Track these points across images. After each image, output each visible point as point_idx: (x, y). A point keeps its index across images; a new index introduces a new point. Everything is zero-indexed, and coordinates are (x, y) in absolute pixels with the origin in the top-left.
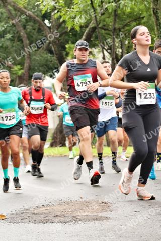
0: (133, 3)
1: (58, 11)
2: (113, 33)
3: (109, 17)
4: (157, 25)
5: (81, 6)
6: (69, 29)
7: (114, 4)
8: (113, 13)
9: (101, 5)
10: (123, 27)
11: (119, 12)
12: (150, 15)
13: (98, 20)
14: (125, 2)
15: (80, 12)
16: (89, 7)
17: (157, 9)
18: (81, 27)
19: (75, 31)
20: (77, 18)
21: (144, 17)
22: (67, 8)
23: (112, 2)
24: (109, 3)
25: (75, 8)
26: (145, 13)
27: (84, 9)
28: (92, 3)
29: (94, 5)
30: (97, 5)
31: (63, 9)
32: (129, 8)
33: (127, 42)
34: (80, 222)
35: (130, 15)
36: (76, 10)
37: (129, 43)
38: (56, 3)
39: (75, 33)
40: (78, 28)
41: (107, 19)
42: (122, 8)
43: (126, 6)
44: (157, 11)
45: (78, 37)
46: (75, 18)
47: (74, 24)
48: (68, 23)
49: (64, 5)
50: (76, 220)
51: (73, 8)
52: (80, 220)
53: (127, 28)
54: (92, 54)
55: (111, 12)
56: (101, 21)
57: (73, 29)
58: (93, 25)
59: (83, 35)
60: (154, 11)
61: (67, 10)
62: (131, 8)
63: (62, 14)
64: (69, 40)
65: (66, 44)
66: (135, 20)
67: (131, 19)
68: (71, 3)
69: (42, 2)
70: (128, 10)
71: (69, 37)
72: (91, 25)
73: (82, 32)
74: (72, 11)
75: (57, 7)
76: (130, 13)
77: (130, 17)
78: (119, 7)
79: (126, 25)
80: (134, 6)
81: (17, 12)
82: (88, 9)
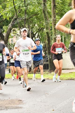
0: (34, 7)
2: (25, 21)
3: (23, 14)
4: (45, 17)
6: (4, 19)
7: (25, 8)
8: (25, 12)
9: (19, 8)
10: (30, 18)
11: (27, 11)
12: (42, 13)
13: (18, 15)
15: (9, 11)
16: (13, 9)
17: (45, 10)
18: (10, 18)
19: (7, 20)
20: (8, 14)
21: (39, 14)
22: (3, 10)
23: (24, 7)
24: (23, 7)
26: (39, 12)
27: (11, 10)
29: (16, 8)
30: (17, 8)
31: (1, 10)
32: (32, 9)
34: (8, 110)
35: (33, 13)
36: (7, 10)
37: (32, 26)
39: (7, 21)
40: (8, 19)
41: (22, 15)
42: (29, 10)
43: (30, 8)
44: (45, 11)
45: (8, 23)
46: (7, 14)
47: (6, 17)
48: (4, 16)
49: (2, 8)
50: (7, 108)
52: (9, 109)
54: (15, 31)
55: (24, 12)
56: (19, 16)
57: (6, 19)
58: (15, 18)
59: (11, 22)
60: (43, 11)
61: (3, 11)
62: (33, 10)
63: (1, 12)
64: (4, 24)
65: (3, 26)
66: (35, 15)
67: (33, 15)
68: (5, 7)
70: (32, 10)
71: (5, 23)
72: (15, 17)
73: (10, 20)
76: (33, 12)
77: (33, 14)
78: (27, 9)
79: (31, 17)
80: (34, 9)
82: (13, 10)
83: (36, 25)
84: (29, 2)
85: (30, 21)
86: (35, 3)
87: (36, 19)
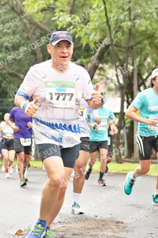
0: (148, 22)
1: (73, 28)
5: (97, 24)
6: (84, 45)
7: (129, 23)
10: (136, 45)
14: (140, 23)
15: (96, 29)
16: (104, 25)
18: (95, 43)
20: (92, 35)
22: (82, 25)
23: (128, 21)
24: (125, 22)
25: (91, 25)
27: (99, 27)
28: (107, 21)
29: (110, 23)
30: (113, 23)
31: (78, 25)
33: (138, 60)
35: (143, 33)
36: (92, 27)
38: (72, 19)
42: (138, 28)
43: (141, 26)
46: (90, 35)
47: (89, 41)
48: (83, 40)
49: (79, 21)
51: (89, 25)
53: (139, 46)
54: (103, 70)
62: (146, 28)
63: (77, 30)
64: (81, 55)
66: (148, 38)
69: (59, 18)
74: (88, 28)
75: (73, 23)
76: (143, 31)
77: (143, 35)
78: (134, 26)
79: (139, 43)
81: (32, 25)
82: (104, 27)
83: (149, 60)
84: (140, 11)
85: (135, 51)
86: (151, 13)
87: (148, 48)
